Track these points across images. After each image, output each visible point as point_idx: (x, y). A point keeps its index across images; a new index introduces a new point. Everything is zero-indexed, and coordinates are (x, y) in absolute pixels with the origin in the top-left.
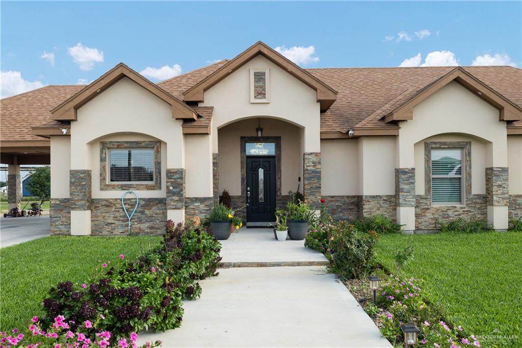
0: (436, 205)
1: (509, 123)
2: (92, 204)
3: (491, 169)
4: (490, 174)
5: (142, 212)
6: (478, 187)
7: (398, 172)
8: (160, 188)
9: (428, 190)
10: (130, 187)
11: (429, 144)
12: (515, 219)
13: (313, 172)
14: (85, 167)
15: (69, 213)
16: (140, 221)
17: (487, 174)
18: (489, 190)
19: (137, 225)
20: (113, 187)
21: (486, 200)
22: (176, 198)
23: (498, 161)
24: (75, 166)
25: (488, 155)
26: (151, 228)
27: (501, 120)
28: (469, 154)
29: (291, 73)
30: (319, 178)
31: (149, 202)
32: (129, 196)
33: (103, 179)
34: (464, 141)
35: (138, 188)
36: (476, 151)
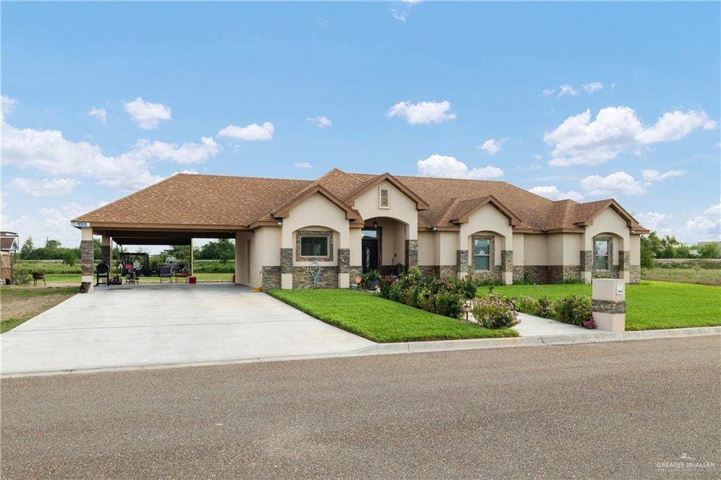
0: (477, 271)
1: (513, 226)
2: (294, 270)
3: (505, 251)
4: (504, 254)
5: (322, 275)
6: (498, 262)
7: (459, 253)
8: (332, 260)
9: (473, 263)
10: (314, 259)
11: (474, 237)
12: (516, 279)
13: (414, 251)
14: (290, 247)
15: (280, 275)
16: (320, 281)
17: (502, 254)
18: (503, 263)
19: (319, 283)
20: (304, 260)
21: (502, 268)
22: (346, 266)
23: (508, 248)
24: (285, 247)
25: (503, 244)
26: (327, 285)
27: (510, 225)
28: (494, 243)
29: (403, 192)
30: (417, 255)
31: (326, 269)
32: (314, 265)
33: (297, 255)
34: (491, 235)
35: (319, 260)
36: (497, 240)
